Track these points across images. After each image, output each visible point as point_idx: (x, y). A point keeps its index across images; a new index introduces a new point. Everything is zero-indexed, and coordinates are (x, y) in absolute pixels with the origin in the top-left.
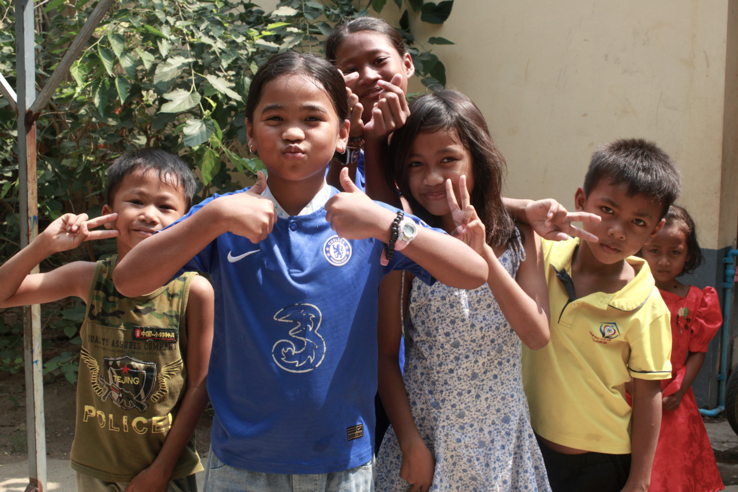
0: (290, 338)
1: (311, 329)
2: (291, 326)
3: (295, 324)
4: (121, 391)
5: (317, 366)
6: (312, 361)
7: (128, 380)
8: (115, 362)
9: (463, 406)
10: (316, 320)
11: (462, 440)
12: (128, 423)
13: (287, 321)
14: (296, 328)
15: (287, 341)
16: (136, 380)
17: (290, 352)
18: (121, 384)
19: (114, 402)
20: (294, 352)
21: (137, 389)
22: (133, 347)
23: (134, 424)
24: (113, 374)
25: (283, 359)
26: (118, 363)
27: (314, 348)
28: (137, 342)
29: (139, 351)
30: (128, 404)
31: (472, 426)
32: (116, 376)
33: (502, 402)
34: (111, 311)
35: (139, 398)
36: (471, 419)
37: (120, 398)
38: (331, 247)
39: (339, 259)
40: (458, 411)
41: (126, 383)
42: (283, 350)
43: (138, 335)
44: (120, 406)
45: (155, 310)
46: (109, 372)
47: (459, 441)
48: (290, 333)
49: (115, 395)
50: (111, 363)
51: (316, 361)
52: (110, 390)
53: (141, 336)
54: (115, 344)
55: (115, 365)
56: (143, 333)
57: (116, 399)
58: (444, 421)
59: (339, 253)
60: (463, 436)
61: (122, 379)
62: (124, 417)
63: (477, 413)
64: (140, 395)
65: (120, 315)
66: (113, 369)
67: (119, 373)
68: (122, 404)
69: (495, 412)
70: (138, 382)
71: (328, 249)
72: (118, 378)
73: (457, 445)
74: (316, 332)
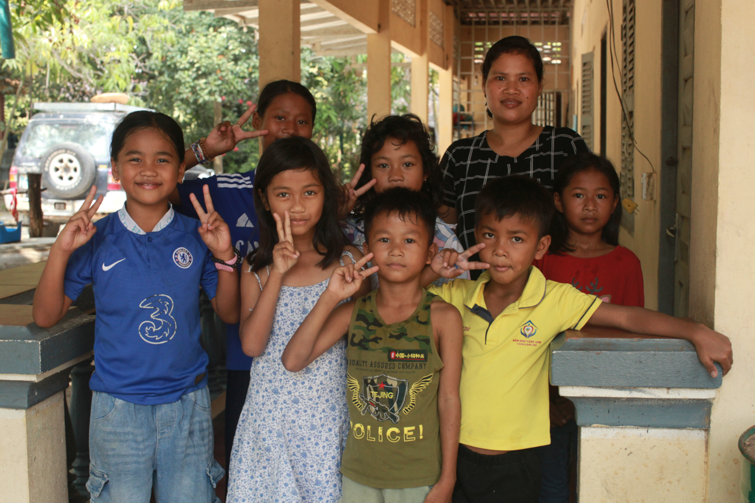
0: (152, 320)
1: (166, 313)
2: (151, 311)
3: (155, 309)
4: (377, 405)
5: (171, 339)
6: (167, 335)
7: (384, 395)
8: (372, 381)
9: (297, 394)
10: (170, 306)
11: (296, 421)
12: (383, 434)
13: (149, 307)
14: (156, 312)
15: (149, 322)
16: (391, 394)
17: (152, 329)
18: (377, 399)
19: (372, 415)
20: (154, 330)
21: (391, 402)
22: (388, 367)
23: (388, 433)
24: (370, 390)
25: (146, 335)
26: (376, 381)
27: (168, 326)
28: (392, 363)
29: (394, 370)
30: (383, 417)
31: (305, 411)
32: (373, 392)
33: (330, 394)
34: (372, 337)
35: (393, 411)
36: (305, 406)
37: (377, 411)
38: (179, 255)
39: (184, 263)
40: (293, 397)
41: (382, 398)
42: (147, 328)
43: (393, 356)
44: (376, 418)
45: (407, 334)
46: (368, 389)
47: (294, 422)
48: (152, 316)
49: (373, 409)
50: (369, 381)
51: (170, 336)
52: (368, 404)
53: (395, 357)
54: (373, 365)
55: (372, 383)
56: (397, 355)
57: (373, 412)
58: (282, 404)
59: (184, 259)
60: (298, 419)
61: (379, 394)
62: (380, 428)
63: (309, 401)
64: (394, 408)
65: (379, 341)
66: (371, 386)
67: (375, 389)
68: (378, 417)
69: (325, 402)
70: (392, 396)
71: (176, 256)
72: (374, 393)
73: (292, 425)
74: (169, 315)
